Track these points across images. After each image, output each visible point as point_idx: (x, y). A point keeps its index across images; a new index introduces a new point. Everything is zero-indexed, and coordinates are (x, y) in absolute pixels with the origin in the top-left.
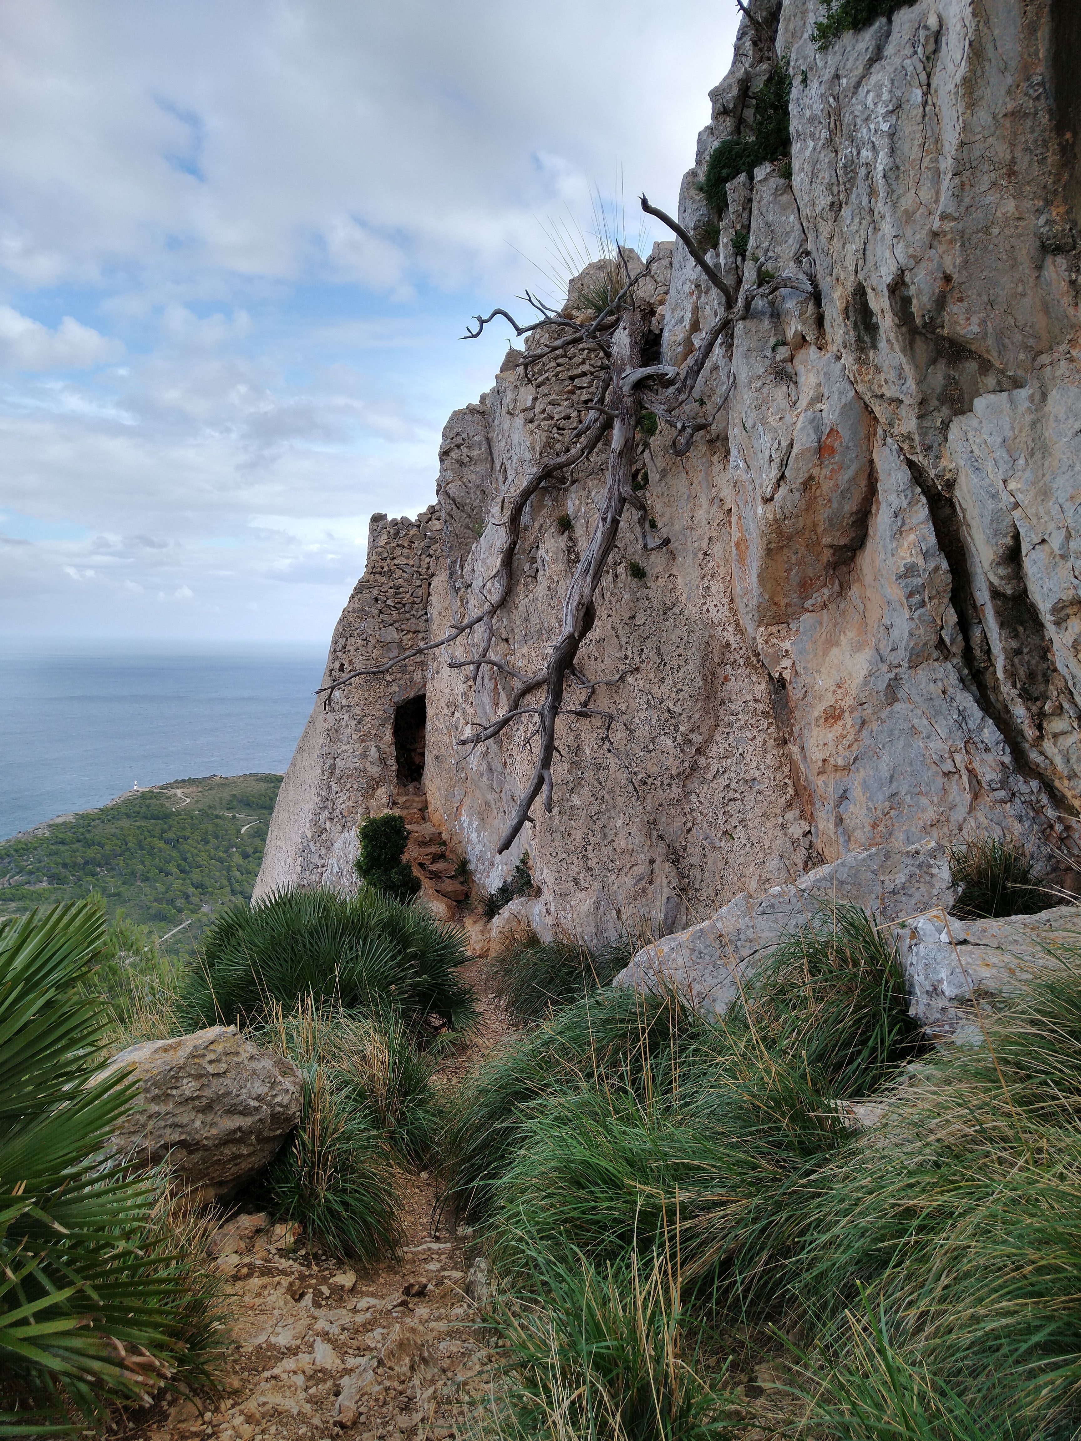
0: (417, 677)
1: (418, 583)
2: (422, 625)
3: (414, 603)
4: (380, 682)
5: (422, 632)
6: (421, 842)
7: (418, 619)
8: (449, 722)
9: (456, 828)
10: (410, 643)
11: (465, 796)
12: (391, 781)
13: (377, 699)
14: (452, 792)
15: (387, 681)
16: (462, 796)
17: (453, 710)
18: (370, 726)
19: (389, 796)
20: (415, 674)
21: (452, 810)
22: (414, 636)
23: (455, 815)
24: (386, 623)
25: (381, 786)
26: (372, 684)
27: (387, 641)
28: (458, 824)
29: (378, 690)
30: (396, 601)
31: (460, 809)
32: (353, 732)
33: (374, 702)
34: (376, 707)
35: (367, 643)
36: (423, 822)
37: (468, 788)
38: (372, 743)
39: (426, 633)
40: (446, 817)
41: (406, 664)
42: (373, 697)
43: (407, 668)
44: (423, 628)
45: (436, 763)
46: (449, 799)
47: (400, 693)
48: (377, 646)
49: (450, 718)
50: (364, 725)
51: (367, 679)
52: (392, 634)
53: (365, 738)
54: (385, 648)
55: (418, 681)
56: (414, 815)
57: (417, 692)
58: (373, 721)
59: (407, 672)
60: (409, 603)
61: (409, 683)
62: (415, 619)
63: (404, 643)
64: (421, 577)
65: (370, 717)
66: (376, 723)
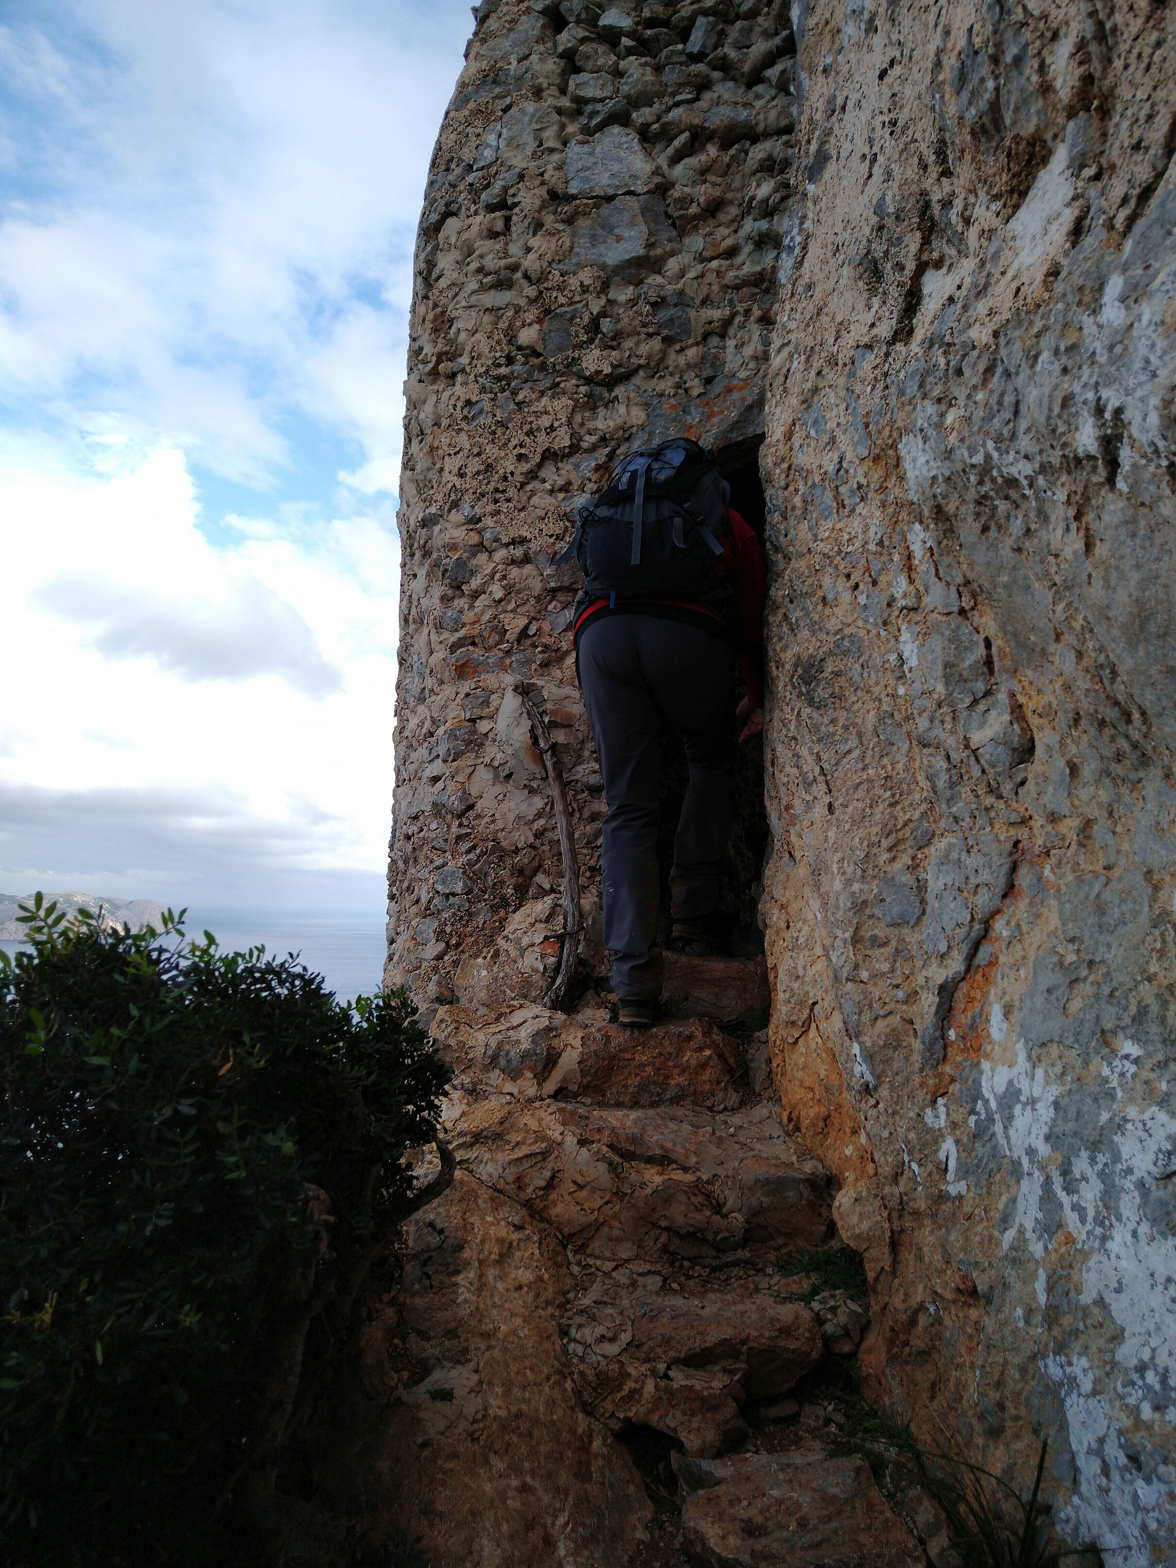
2: (766, 107)
4: (556, 385)
5: (767, 135)
6: (682, 1237)
7: (749, 86)
8: (880, 386)
9: (942, 1155)
10: (703, 192)
11: (1010, 890)
12: (591, 869)
13: (540, 466)
14: (907, 879)
15: (589, 381)
16: (983, 900)
17: (911, 266)
18: (498, 593)
19: (561, 938)
20: (731, 343)
21: (909, 1011)
22: (727, 159)
23: (929, 1047)
24: (595, 113)
25: (543, 893)
26: (520, 397)
27: (598, 192)
28: (954, 1125)
29: (545, 421)
30: (647, 13)
31: (971, 1000)
32: (434, 637)
33: (521, 479)
34: (535, 501)
35: (508, 220)
36: (734, 1098)
37: (1038, 821)
38: (509, 679)
39: (785, 138)
40: (861, 1069)
41: (682, 293)
42: (520, 457)
43: (692, 314)
44: (773, 114)
45: (806, 711)
46: (881, 932)
47: (651, 433)
48: (549, 220)
49: (887, 354)
50: (475, 595)
51: (498, 379)
52: (620, 160)
53: (477, 653)
54: (583, 223)
55: (743, 374)
56: (680, 1051)
57: (735, 426)
58: (514, 573)
59: (688, 333)
60: (705, 12)
61: (696, 386)
62: (730, 84)
63: (677, 192)
65: (500, 554)
66: (533, 580)
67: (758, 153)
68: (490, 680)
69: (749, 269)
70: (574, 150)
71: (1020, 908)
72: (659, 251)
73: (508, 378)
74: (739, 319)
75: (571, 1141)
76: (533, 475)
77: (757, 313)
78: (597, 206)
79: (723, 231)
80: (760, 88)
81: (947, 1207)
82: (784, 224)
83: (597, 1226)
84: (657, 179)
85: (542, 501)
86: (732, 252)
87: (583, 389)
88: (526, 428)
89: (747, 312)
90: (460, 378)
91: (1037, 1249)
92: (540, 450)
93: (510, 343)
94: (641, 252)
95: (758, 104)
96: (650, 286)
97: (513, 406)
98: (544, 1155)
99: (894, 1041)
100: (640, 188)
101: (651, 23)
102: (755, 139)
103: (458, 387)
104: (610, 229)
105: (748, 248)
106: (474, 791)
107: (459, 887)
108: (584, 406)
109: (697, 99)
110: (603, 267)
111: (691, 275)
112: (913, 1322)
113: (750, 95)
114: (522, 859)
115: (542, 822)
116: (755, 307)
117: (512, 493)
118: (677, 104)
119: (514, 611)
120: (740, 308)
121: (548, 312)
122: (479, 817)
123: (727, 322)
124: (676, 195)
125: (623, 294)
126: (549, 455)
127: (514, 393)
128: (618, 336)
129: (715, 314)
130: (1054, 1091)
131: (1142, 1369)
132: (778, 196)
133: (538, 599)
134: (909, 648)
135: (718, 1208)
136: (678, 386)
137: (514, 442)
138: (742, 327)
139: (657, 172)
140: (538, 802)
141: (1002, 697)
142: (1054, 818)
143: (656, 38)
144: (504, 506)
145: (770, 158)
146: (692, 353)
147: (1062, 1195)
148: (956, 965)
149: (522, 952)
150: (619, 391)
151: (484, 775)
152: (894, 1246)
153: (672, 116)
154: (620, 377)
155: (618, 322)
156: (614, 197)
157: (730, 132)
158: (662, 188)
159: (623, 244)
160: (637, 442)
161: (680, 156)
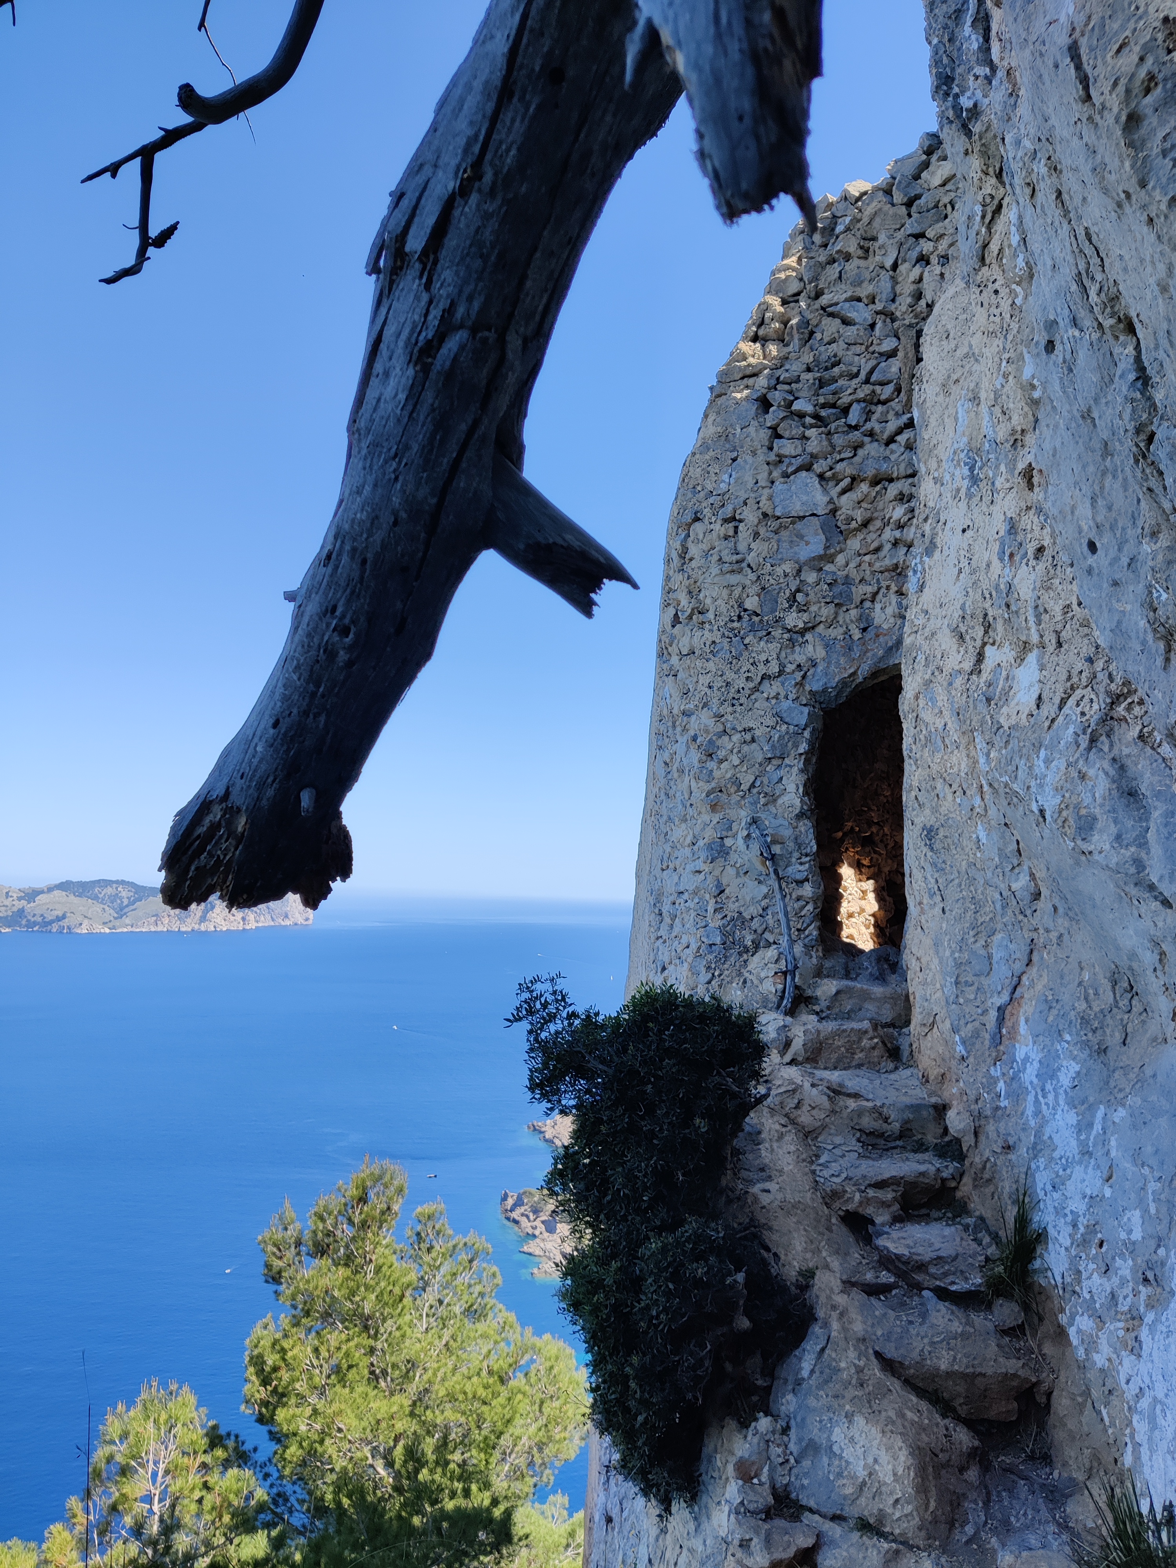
0: (884, 612)
1: (888, 345)
2: (897, 460)
3: (874, 400)
4: (769, 633)
5: (898, 479)
6: (867, 1134)
7: (887, 444)
8: (965, 695)
9: (998, 1089)
10: (859, 515)
11: (1029, 962)
12: (798, 930)
13: (760, 683)
14: (982, 952)
15: (789, 631)
16: (1018, 967)
17: (979, 643)
18: (736, 762)
19: (785, 973)
20: (878, 606)
21: (984, 1019)
22: (874, 494)
23: (993, 1038)
24: (790, 464)
25: (769, 945)
26: (746, 641)
27: (794, 514)
28: (1004, 1074)
29: (763, 657)
30: (822, 400)
31: (1013, 1015)
32: (693, 783)
33: (749, 692)
34: (757, 705)
35: (736, 528)
36: (891, 1066)
37: (1041, 931)
38: (744, 814)
39: (910, 480)
40: (960, 1049)
41: (847, 576)
42: (748, 678)
43: (854, 589)
44: (902, 466)
45: (929, 854)
46: (970, 978)
47: (829, 663)
48: (762, 531)
49: (968, 680)
50: (721, 761)
51: (733, 629)
52: (808, 494)
53: (724, 797)
54: (784, 534)
55: (885, 626)
56: (860, 1040)
57: (881, 659)
58: (746, 748)
59: (851, 601)
60: (858, 401)
61: (857, 634)
62: (876, 444)
63: (841, 515)
64: (896, 325)
65: (736, 738)
66: (757, 753)
67: (893, 490)
68: (732, 814)
69: (888, 562)
70: (779, 486)
71: (1033, 971)
72: (832, 551)
73: (739, 629)
74: (883, 590)
75: (807, 1085)
76: (756, 689)
77: (894, 588)
78: (793, 523)
79: (872, 536)
80: (893, 446)
81: (1000, 1112)
82: (910, 533)
83: (824, 1127)
84: (831, 506)
85: (763, 705)
86: (877, 550)
87: (786, 636)
88: (751, 661)
89: (888, 588)
90: (707, 626)
91: (1032, 1123)
92: (760, 674)
93: (739, 606)
94: (822, 552)
95: (893, 457)
96: (827, 573)
97: (743, 647)
98: (794, 1091)
99: (976, 1034)
100: (819, 511)
101: (824, 406)
102: (891, 480)
103: (706, 632)
104: (801, 537)
105: (888, 546)
106: (724, 882)
107: (718, 940)
108: (788, 647)
109: (855, 455)
110: (798, 561)
111: (852, 565)
112: (984, 1167)
113: (888, 452)
114: (756, 924)
115: (767, 901)
116: (893, 585)
117: (743, 700)
118: (842, 460)
119: (746, 772)
120: (884, 584)
121: (763, 589)
122: (728, 897)
123: (875, 593)
124: (843, 517)
125: (812, 576)
126: (766, 677)
127: (743, 639)
128: (808, 604)
129: (868, 588)
130: (1041, 1055)
131: (1060, 1159)
132: (906, 518)
133: (760, 765)
134: (982, 835)
135: (886, 1120)
136: (845, 633)
137: (744, 669)
138: (885, 596)
139: (831, 501)
140: (764, 889)
141: (1025, 868)
142: (1047, 931)
143: (827, 416)
144: (738, 708)
145: (901, 492)
146: (854, 613)
147: (1041, 1099)
148: (1005, 997)
149: (761, 981)
150: (808, 636)
151: (731, 871)
152: (976, 1134)
153: (839, 467)
154: (809, 628)
155: (807, 595)
156: (804, 517)
157: (875, 476)
158: (834, 511)
159: (810, 547)
160: (820, 668)
161: (844, 492)
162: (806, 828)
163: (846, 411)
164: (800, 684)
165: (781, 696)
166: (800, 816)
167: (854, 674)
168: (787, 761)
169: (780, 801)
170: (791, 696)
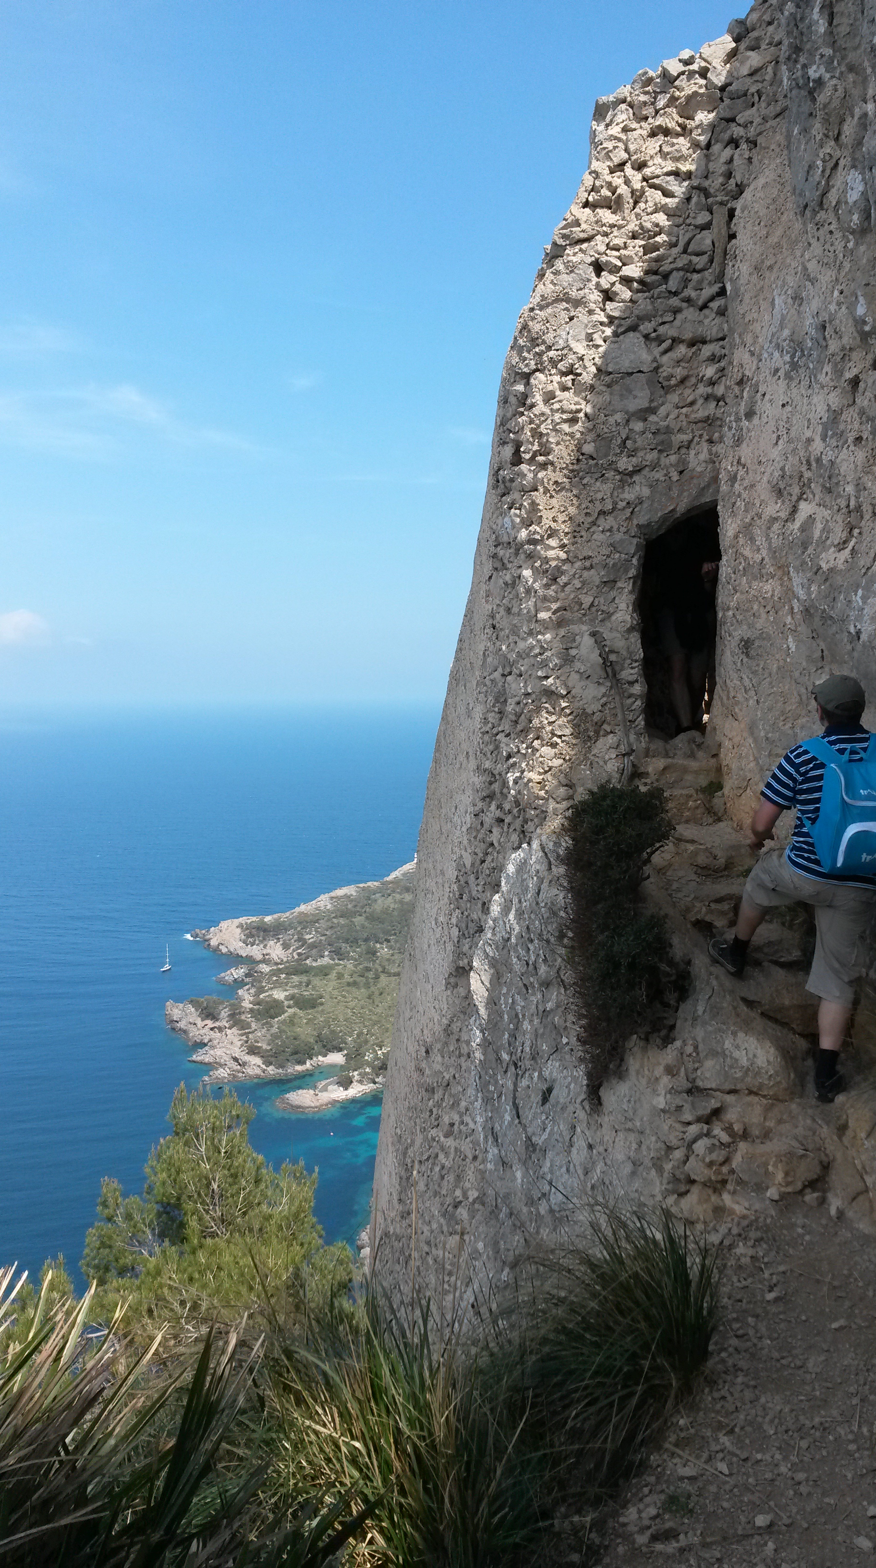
0: (697, 458)
1: (703, 218)
2: (710, 325)
3: (691, 269)
4: (603, 475)
5: (711, 341)
6: (702, 869)
7: (701, 309)
10: (679, 372)
12: (630, 721)
13: (597, 518)
14: (790, 732)
15: (620, 473)
18: (578, 585)
19: (624, 755)
20: (692, 453)
22: (690, 355)
24: (620, 325)
25: (607, 733)
26: (585, 481)
27: (623, 370)
29: (599, 496)
32: (539, 604)
33: (588, 526)
34: (595, 537)
35: (573, 381)
38: (584, 628)
39: (721, 343)
41: (668, 426)
42: (587, 514)
43: (673, 438)
44: (715, 330)
47: (653, 501)
48: (597, 384)
49: (784, 525)
50: (564, 585)
51: (573, 471)
52: (634, 353)
53: (568, 615)
54: (616, 388)
55: (699, 469)
56: (687, 802)
57: (696, 497)
58: (586, 574)
59: (671, 447)
60: (678, 269)
61: (675, 476)
62: (691, 309)
63: (665, 372)
64: (710, 200)
65: (578, 564)
66: (595, 576)
67: (707, 350)
68: (574, 628)
69: (701, 414)
70: (610, 345)
72: (656, 404)
73: (578, 471)
74: (696, 439)
76: (594, 523)
77: (706, 437)
78: (622, 378)
79: (688, 391)
80: (706, 311)
82: (720, 390)
84: (655, 364)
85: (599, 537)
86: (692, 404)
87: (618, 477)
88: (589, 498)
89: (701, 436)
92: (597, 511)
93: (578, 452)
94: (647, 405)
95: (706, 322)
96: (652, 423)
97: (581, 486)
100: (645, 369)
102: (704, 342)
104: (630, 391)
105: (701, 400)
106: (570, 684)
108: (619, 487)
109: (675, 319)
110: (627, 413)
111: (672, 416)
113: (702, 317)
114: (596, 718)
115: (605, 699)
116: (706, 434)
117: (583, 533)
118: (664, 323)
119: (586, 594)
120: (697, 433)
121: (599, 436)
122: (572, 697)
123: (691, 441)
124: (665, 374)
125: (638, 426)
126: (602, 513)
127: (582, 479)
128: (635, 450)
129: (685, 437)
132: (717, 376)
133: (598, 587)
134: (792, 645)
136: (666, 475)
137: (583, 506)
138: (698, 443)
139: (655, 360)
140: (603, 689)
143: (653, 283)
144: (579, 540)
145: (713, 355)
146: (673, 458)
149: (605, 762)
150: (636, 478)
151: (575, 677)
153: (662, 330)
154: (638, 471)
155: (635, 442)
156: (632, 373)
157: (692, 339)
158: (656, 369)
159: (637, 401)
160: (645, 505)
161: (666, 352)
162: (635, 640)
163: (666, 277)
164: (629, 519)
165: (615, 529)
166: (631, 629)
167: (673, 510)
168: (619, 584)
169: (614, 618)
170: (623, 529)
